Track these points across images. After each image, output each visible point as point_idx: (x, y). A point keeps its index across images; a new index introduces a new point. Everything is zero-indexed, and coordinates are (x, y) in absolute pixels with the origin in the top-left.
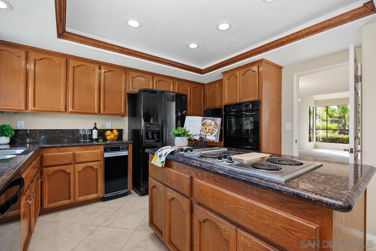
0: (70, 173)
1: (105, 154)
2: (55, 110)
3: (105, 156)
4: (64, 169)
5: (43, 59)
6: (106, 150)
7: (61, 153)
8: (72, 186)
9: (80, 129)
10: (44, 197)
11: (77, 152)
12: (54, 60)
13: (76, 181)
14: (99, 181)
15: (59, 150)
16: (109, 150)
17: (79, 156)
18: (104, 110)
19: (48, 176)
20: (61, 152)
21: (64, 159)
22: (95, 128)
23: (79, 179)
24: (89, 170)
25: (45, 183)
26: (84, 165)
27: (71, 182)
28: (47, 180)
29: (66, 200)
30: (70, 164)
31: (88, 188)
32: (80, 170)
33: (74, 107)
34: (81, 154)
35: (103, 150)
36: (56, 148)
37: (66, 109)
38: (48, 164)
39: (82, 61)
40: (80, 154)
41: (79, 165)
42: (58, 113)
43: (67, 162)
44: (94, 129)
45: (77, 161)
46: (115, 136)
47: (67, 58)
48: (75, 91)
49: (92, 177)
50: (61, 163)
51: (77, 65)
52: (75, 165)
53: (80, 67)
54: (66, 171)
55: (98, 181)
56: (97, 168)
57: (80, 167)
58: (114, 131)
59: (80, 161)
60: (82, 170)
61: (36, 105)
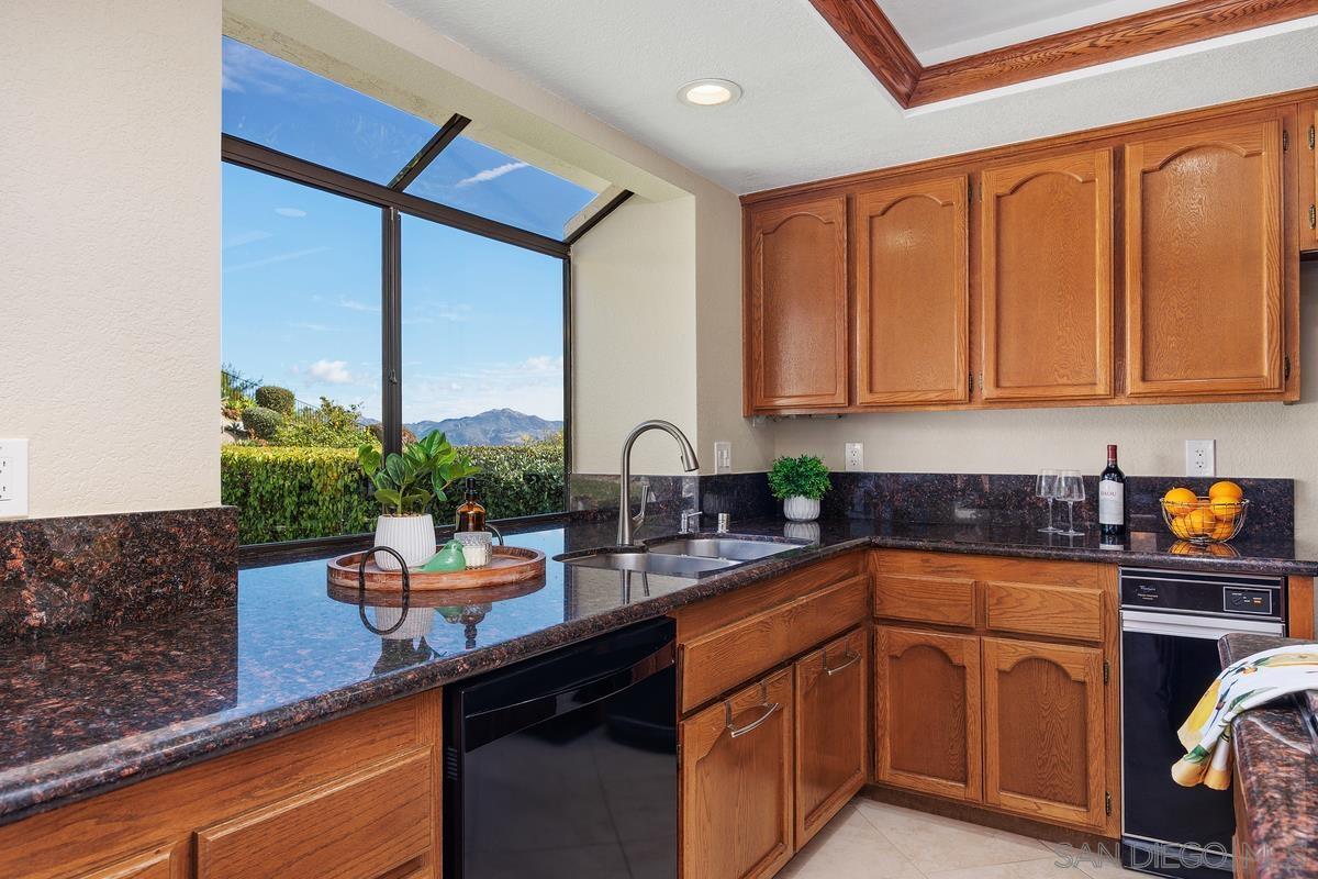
0: (964, 667)
1: (1126, 615)
2: (932, 396)
3: (1128, 627)
4: (942, 647)
5: (894, 204)
6: (1132, 594)
7: (930, 578)
8: (974, 728)
9: (1041, 477)
10: (879, 735)
11: (991, 583)
12: (927, 195)
13: (988, 711)
14: (1096, 750)
15: (927, 561)
16: (1150, 597)
17: (999, 601)
18: (1144, 378)
19: (892, 657)
20: (933, 573)
21: (944, 605)
22: (1113, 471)
23: (1001, 706)
24: (1044, 677)
25: (881, 684)
26: (1025, 648)
27: (969, 712)
28: (888, 674)
29: (953, 780)
30: (967, 630)
31: (1044, 764)
32: (1006, 666)
33: (1002, 377)
34: (1009, 595)
35: (1116, 590)
36: (915, 555)
37: (970, 390)
38: (890, 612)
39: (1032, 158)
40: (1005, 593)
41: (1000, 641)
42: (945, 408)
43: (955, 618)
44: (1104, 473)
45: (993, 624)
46: (1217, 520)
47: (972, 168)
48: (1004, 306)
49: (1063, 716)
50: (934, 617)
51: (1012, 185)
52: (986, 639)
53: (1025, 188)
54: (950, 654)
55: (1091, 747)
56: (1081, 678)
57: (1008, 653)
58: (1216, 490)
59: (1006, 624)
60: (1013, 668)
61: (878, 386)
